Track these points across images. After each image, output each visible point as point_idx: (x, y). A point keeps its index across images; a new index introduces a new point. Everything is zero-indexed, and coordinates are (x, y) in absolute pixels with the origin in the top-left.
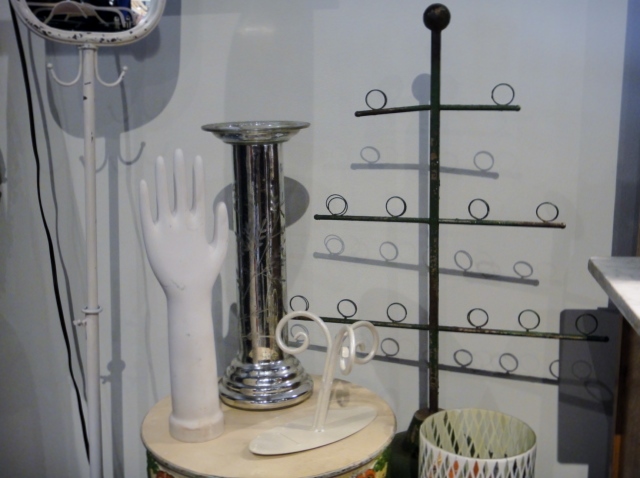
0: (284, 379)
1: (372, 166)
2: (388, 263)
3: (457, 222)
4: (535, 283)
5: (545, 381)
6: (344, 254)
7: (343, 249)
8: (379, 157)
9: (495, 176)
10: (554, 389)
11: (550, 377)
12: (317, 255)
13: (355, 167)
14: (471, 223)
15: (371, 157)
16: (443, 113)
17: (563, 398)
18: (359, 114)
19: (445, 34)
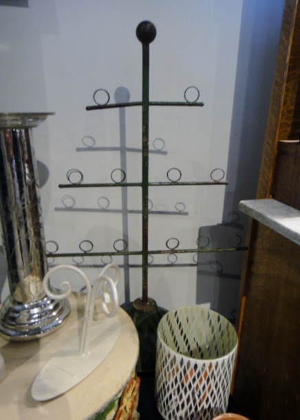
0: (51, 311)
1: (90, 149)
2: (104, 210)
3: (161, 184)
4: (186, 214)
5: (191, 265)
6: (75, 207)
7: (74, 204)
8: (94, 143)
9: (165, 153)
10: (195, 268)
11: (193, 263)
12: (57, 209)
13: (79, 150)
14: (171, 184)
15: (89, 143)
16: (151, 108)
17: (199, 272)
18: (89, 108)
19: (152, 46)
